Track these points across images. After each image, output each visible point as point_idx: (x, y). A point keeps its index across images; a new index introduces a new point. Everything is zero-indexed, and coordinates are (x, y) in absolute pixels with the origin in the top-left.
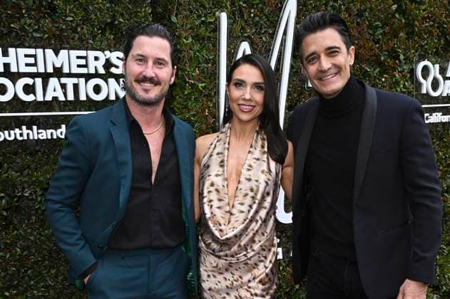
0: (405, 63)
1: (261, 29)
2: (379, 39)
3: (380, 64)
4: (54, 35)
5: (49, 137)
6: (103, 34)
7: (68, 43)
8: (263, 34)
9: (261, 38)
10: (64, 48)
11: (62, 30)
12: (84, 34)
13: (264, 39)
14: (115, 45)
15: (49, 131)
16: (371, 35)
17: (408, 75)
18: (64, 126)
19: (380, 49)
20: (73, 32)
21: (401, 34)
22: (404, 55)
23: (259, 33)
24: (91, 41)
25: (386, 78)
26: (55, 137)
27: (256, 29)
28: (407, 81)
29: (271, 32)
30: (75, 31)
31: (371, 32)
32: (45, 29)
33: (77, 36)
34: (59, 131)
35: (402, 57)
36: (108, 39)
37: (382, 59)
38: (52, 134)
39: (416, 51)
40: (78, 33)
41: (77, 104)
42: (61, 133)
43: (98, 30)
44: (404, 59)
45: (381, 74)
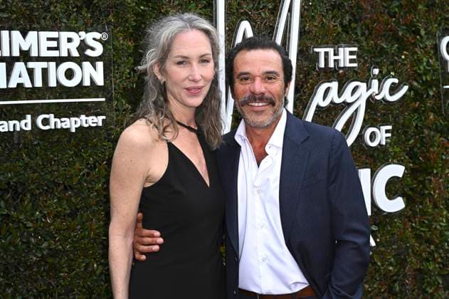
0: (428, 38)
1: (259, 4)
2: (395, 13)
3: (398, 40)
4: (23, 15)
5: (12, 130)
6: (79, 12)
7: (38, 23)
8: (262, 9)
9: (260, 14)
10: (34, 30)
11: (32, 10)
12: (57, 13)
13: (263, 15)
14: (92, 24)
15: (12, 123)
16: (386, 8)
17: (432, 52)
18: (29, 117)
19: (398, 23)
20: (45, 11)
21: (420, 7)
22: (425, 29)
23: (257, 9)
24: (65, 20)
25: (405, 55)
26: (18, 129)
27: (254, 5)
28: (431, 58)
29: (270, 7)
30: (47, 10)
31: (385, 5)
32: (14, 9)
33: (49, 15)
34: (23, 122)
35: (423, 32)
36: (84, 18)
37: (400, 34)
38: (14, 125)
39: (439, 25)
40: (50, 12)
41: (46, 91)
42: (26, 125)
43: (73, 8)
44: (426, 34)
45: (400, 50)
